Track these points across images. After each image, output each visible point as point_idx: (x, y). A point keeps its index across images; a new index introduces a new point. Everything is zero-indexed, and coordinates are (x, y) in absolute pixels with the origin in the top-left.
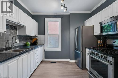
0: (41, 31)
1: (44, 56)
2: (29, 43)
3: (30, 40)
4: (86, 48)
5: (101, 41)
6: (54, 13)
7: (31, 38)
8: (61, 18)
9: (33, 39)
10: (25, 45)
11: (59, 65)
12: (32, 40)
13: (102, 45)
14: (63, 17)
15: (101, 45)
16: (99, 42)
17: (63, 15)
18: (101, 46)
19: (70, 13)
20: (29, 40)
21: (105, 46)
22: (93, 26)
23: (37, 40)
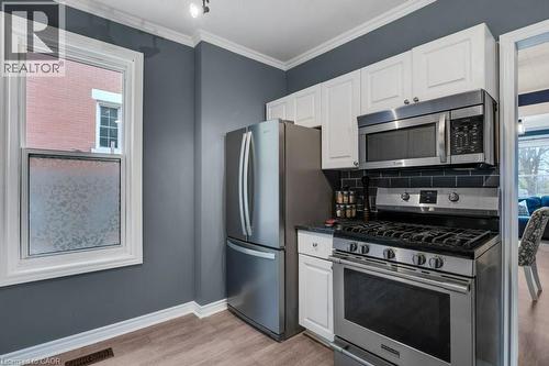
4: (296, 229)
5: (348, 195)
8: (142, 55)
13: (354, 211)
14: (157, 50)
15: (348, 211)
16: (340, 200)
17: (154, 37)
18: (348, 215)
19: (203, 42)
21: (366, 215)
22: (320, 128)
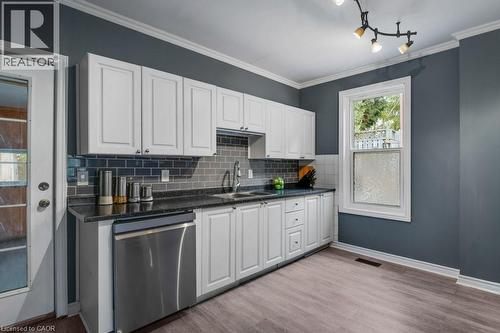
0: (326, 140)
1: (336, 233)
2: (280, 181)
3: (291, 171)
6: (379, 63)
7: (295, 165)
8: (410, 77)
9: (302, 167)
10: (271, 187)
11: (383, 277)
12: (298, 171)
14: (423, 67)
17: (420, 59)
19: (461, 41)
20: (284, 171)
23: (312, 173)
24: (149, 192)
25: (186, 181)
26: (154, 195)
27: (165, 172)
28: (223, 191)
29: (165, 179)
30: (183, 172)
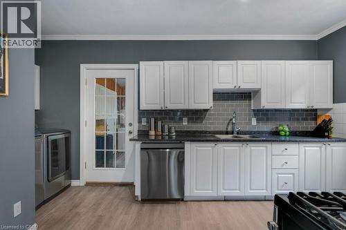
9: (319, 116)
10: (276, 133)
23: (328, 122)
24: (173, 130)
25: (198, 125)
26: (176, 132)
27: (185, 119)
28: (227, 133)
29: (185, 123)
30: (197, 119)
